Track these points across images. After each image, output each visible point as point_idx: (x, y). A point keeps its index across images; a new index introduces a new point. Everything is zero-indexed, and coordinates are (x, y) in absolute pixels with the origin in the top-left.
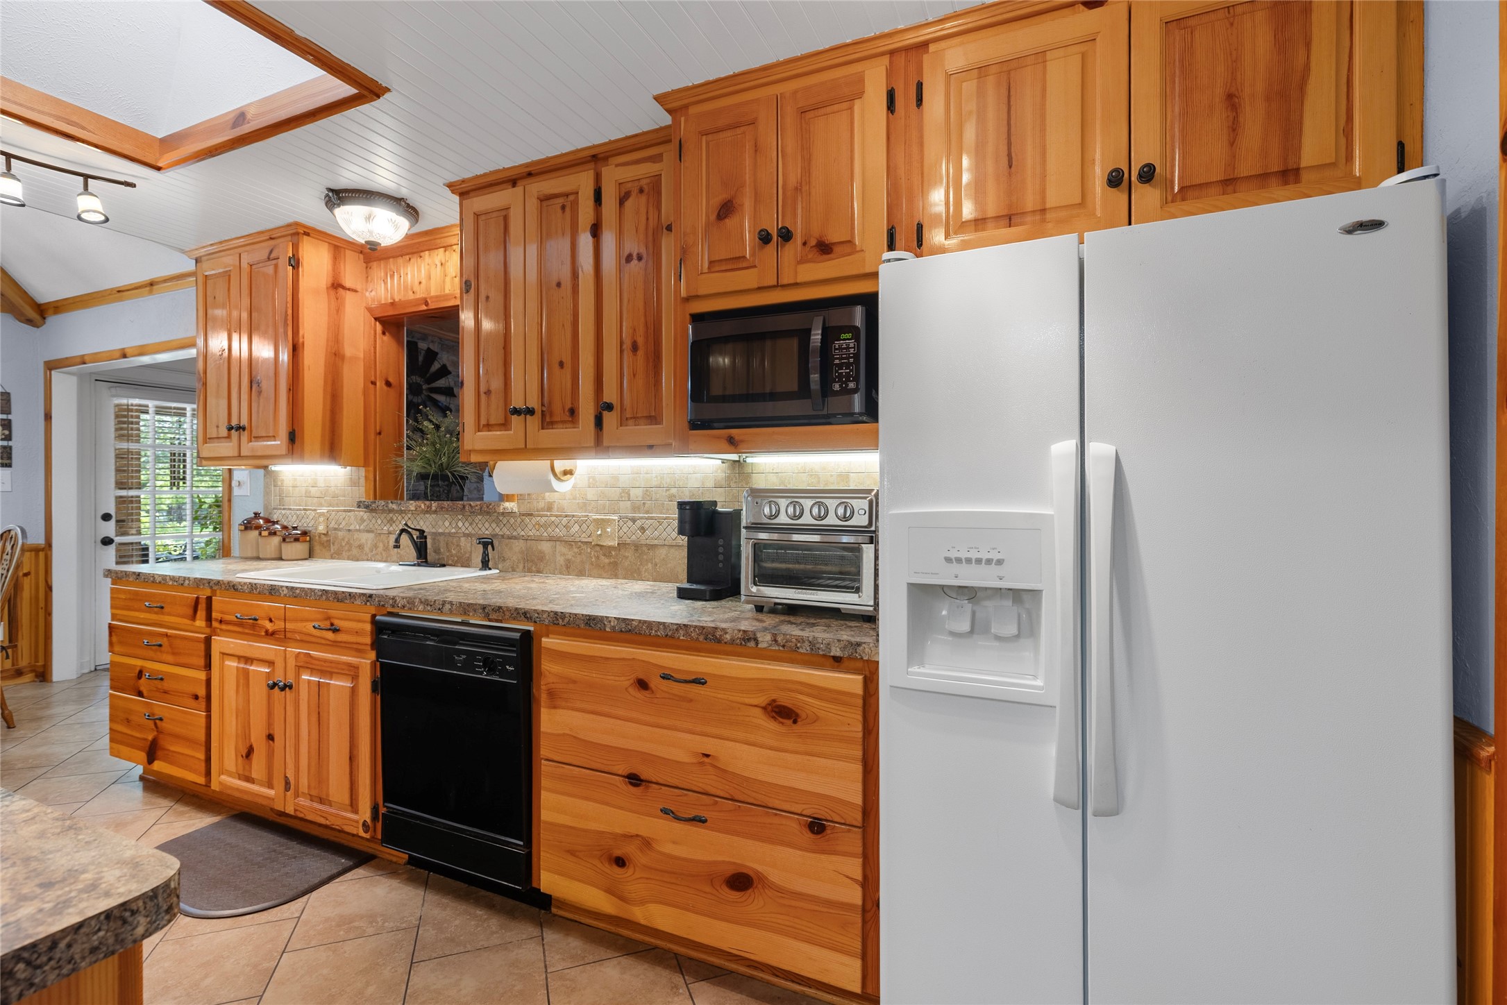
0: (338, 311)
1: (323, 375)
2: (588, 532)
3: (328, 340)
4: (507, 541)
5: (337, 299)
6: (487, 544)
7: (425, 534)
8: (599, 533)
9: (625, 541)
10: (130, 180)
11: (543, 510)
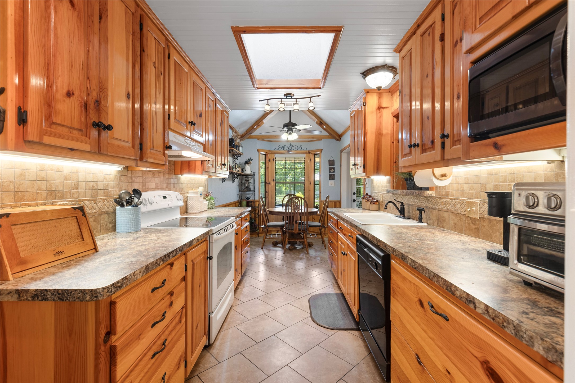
0: (380, 117)
1: (374, 142)
2: (465, 209)
3: (376, 129)
4: (431, 210)
5: (380, 113)
6: (421, 210)
7: (404, 204)
8: (469, 210)
9: (483, 216)
10: (319, 94)
11: (445, 195)
